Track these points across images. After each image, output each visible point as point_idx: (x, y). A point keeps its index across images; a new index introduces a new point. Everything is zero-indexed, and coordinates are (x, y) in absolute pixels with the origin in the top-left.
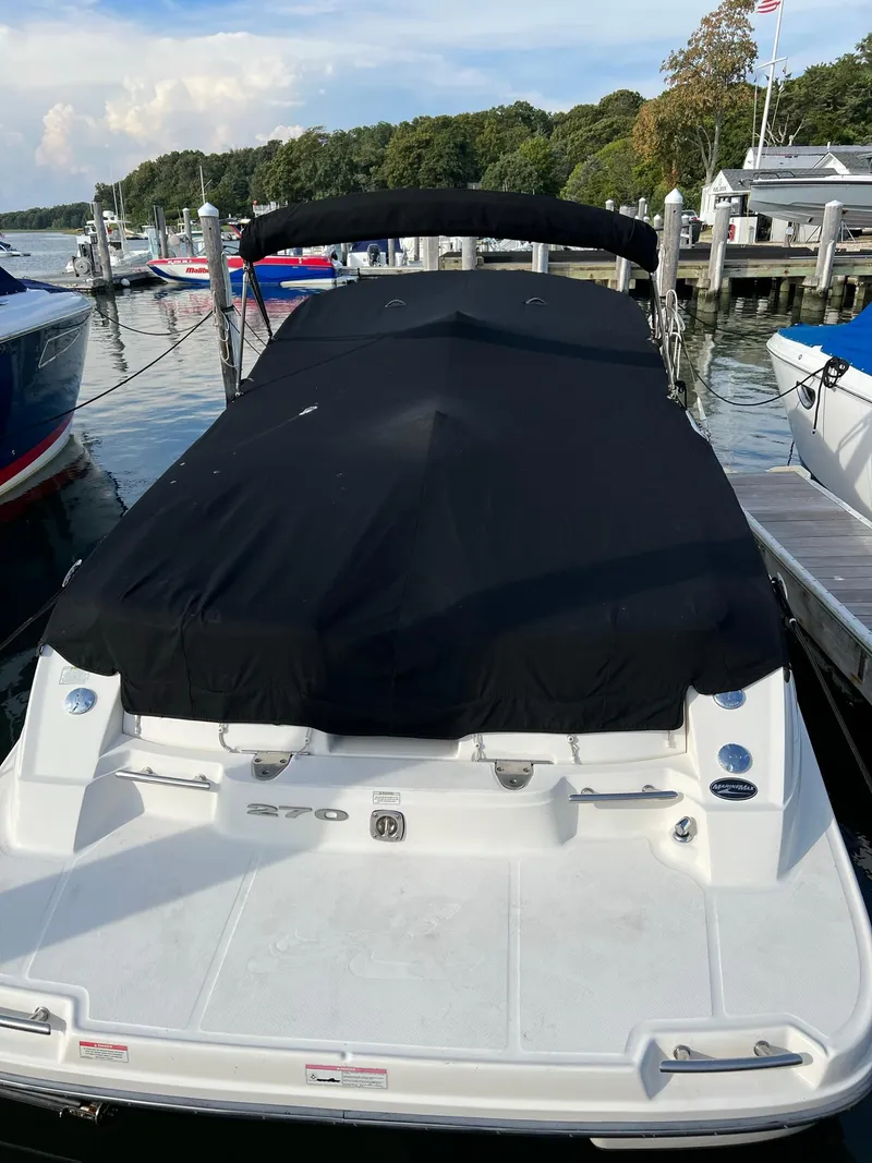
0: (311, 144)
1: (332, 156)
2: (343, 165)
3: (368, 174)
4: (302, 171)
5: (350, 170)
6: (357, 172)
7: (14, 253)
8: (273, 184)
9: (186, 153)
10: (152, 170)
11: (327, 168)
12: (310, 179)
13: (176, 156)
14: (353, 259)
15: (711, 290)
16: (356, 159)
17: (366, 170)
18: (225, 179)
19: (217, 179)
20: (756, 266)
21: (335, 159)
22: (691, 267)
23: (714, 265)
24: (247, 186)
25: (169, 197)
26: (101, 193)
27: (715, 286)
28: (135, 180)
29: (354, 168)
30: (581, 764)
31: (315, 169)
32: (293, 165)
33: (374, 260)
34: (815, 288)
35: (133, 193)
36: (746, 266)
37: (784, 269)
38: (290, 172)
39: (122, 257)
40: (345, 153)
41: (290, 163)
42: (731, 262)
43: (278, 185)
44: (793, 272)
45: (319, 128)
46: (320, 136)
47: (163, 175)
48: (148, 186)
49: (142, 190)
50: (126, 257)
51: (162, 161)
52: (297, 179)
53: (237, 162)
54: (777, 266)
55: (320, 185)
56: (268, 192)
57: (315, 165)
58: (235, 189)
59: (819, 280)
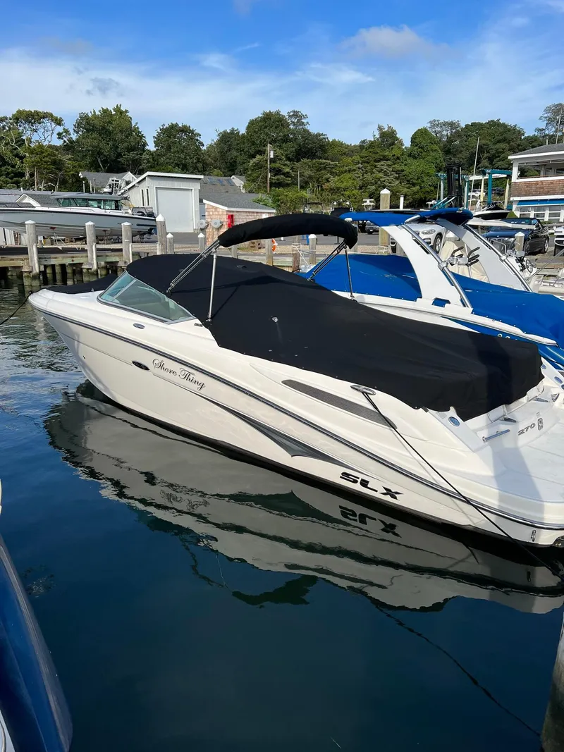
15: (34, 272)
20: (56, 258)
22: (17, 259)
23: (32, 258)
27: (37, 270)
34: (90, 269)
36: (50, 258)
37: (71, 259)
42: (42, 255)
44: (76, 261)
54: (67, 257)
59: (92, 264)
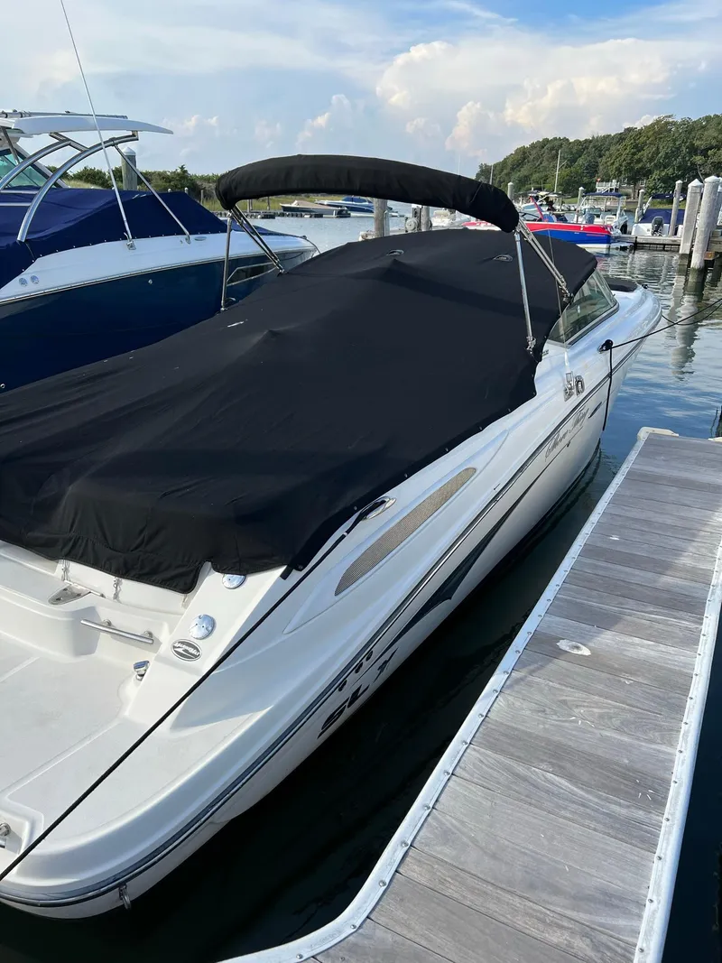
0: (660, 130)
1: (674, 141)
2: (684, 148)
3: (706, 156)
4: (646, 153)
5: (689, 153)
6: (696, 155)
7: (393, 214)
8: (617, 165)
9: (555, 139)
10: (524, 153)
11: (669, 151)
12: (651, 160)
13: (546, 141)
14: (637, 228)
16: (697, 143)
17: (704, 153)
18: (580, 161)
19: (573, 161)
21: (677, 143)
24: (598, 166)
25: (532, 174)
26: (482, 171)
28: (509, 162)
29: (693, 150)
30: (119, 601)
31: (657, 152)
32: (638, 148)
33: (656, 231)
35: (505, 171)
38: (634, 154)
39: (454, 219)
40: (688, 138)
41: (636, 146)
43: (621, 165)
45: (669, 117)
46: (667, 123)
47: (531, 157)
48: (518, 166)
49: (513, 169)
50: (457, 220)
51: (533, 146)
52: (639, 161)
53: (594, 147)
55: (657, 166)
56: (612, 170)
57: (658, 148)
58: (587, 169)
